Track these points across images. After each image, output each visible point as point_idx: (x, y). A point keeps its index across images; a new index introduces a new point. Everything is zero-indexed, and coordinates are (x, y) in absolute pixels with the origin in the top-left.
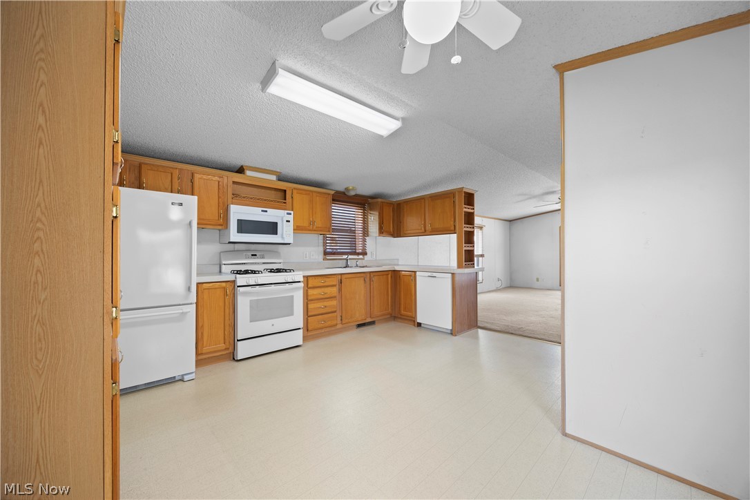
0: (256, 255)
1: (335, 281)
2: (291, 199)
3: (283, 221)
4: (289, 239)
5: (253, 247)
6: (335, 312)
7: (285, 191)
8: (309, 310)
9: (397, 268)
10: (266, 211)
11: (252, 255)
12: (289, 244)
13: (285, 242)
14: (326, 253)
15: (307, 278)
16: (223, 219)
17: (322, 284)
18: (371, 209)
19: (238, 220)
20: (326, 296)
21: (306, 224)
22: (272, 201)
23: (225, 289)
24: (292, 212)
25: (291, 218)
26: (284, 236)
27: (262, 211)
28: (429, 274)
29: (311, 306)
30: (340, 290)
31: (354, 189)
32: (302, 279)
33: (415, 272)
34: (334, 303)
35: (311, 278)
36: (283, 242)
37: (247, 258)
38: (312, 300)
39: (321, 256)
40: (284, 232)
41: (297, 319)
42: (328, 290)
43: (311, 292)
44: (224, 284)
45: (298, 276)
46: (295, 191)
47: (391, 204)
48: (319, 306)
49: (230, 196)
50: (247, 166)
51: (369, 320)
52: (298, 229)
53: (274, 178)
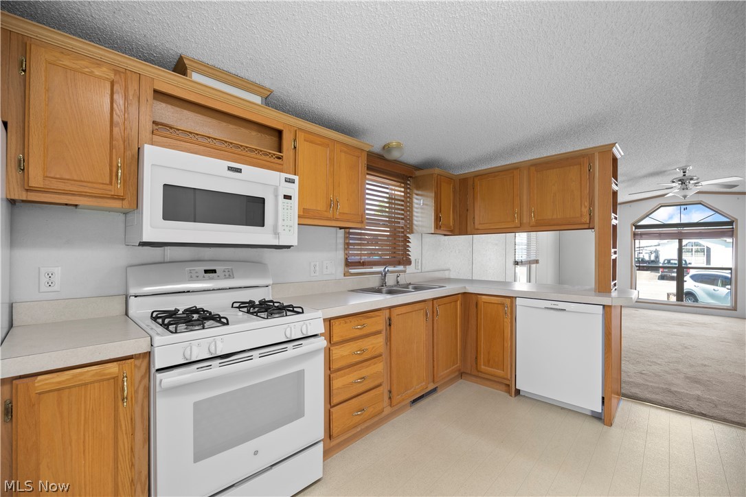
0: (214, 271)
1: (379, 323)
2: (292, 153)
3: (276, 196)
4: (290, 237)
5: (209, 252)
6: (379, 385)
7: (279, 133)
8: (334, 392)
9: (471, 289)
10: (239, 171)
11: (206, 271)
12: (289, 247)
13: (281, 244)
14: (348, 264)
15: (329, 322)
16: (125, 182)
17: (358, 333)
18: (418, 188)
19: (167, 187)
20: (366, 356)
21: (320, 206)
22: (252, 150)
23: (116, 380)
24: (296, 178)
25: (293, 190)
26: (280, 230)
27: (230, 169)
28: (549, 304)
29: (337, 384)
30: (388, 339)
31: (399, 147)
32: (320, 328)
33: (512, 299)
34: (379, 367)
35: (337, 322)
36: (275, 243)
37: (192, 279)
38: (339, 370)
39: (341, 268)
40: (280, 222)
41: (312, 423)
42: (367, 343)
43: (337, 352)
44: (113, 368)
45: (312, 321)
46: (301, 136)
47: (450, 179)
48: (352, 380)
49: (147, 126)
50: (192, 60)
51: (431, 386)
52: (306, 217)
53: (257, 100)
